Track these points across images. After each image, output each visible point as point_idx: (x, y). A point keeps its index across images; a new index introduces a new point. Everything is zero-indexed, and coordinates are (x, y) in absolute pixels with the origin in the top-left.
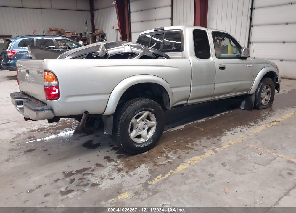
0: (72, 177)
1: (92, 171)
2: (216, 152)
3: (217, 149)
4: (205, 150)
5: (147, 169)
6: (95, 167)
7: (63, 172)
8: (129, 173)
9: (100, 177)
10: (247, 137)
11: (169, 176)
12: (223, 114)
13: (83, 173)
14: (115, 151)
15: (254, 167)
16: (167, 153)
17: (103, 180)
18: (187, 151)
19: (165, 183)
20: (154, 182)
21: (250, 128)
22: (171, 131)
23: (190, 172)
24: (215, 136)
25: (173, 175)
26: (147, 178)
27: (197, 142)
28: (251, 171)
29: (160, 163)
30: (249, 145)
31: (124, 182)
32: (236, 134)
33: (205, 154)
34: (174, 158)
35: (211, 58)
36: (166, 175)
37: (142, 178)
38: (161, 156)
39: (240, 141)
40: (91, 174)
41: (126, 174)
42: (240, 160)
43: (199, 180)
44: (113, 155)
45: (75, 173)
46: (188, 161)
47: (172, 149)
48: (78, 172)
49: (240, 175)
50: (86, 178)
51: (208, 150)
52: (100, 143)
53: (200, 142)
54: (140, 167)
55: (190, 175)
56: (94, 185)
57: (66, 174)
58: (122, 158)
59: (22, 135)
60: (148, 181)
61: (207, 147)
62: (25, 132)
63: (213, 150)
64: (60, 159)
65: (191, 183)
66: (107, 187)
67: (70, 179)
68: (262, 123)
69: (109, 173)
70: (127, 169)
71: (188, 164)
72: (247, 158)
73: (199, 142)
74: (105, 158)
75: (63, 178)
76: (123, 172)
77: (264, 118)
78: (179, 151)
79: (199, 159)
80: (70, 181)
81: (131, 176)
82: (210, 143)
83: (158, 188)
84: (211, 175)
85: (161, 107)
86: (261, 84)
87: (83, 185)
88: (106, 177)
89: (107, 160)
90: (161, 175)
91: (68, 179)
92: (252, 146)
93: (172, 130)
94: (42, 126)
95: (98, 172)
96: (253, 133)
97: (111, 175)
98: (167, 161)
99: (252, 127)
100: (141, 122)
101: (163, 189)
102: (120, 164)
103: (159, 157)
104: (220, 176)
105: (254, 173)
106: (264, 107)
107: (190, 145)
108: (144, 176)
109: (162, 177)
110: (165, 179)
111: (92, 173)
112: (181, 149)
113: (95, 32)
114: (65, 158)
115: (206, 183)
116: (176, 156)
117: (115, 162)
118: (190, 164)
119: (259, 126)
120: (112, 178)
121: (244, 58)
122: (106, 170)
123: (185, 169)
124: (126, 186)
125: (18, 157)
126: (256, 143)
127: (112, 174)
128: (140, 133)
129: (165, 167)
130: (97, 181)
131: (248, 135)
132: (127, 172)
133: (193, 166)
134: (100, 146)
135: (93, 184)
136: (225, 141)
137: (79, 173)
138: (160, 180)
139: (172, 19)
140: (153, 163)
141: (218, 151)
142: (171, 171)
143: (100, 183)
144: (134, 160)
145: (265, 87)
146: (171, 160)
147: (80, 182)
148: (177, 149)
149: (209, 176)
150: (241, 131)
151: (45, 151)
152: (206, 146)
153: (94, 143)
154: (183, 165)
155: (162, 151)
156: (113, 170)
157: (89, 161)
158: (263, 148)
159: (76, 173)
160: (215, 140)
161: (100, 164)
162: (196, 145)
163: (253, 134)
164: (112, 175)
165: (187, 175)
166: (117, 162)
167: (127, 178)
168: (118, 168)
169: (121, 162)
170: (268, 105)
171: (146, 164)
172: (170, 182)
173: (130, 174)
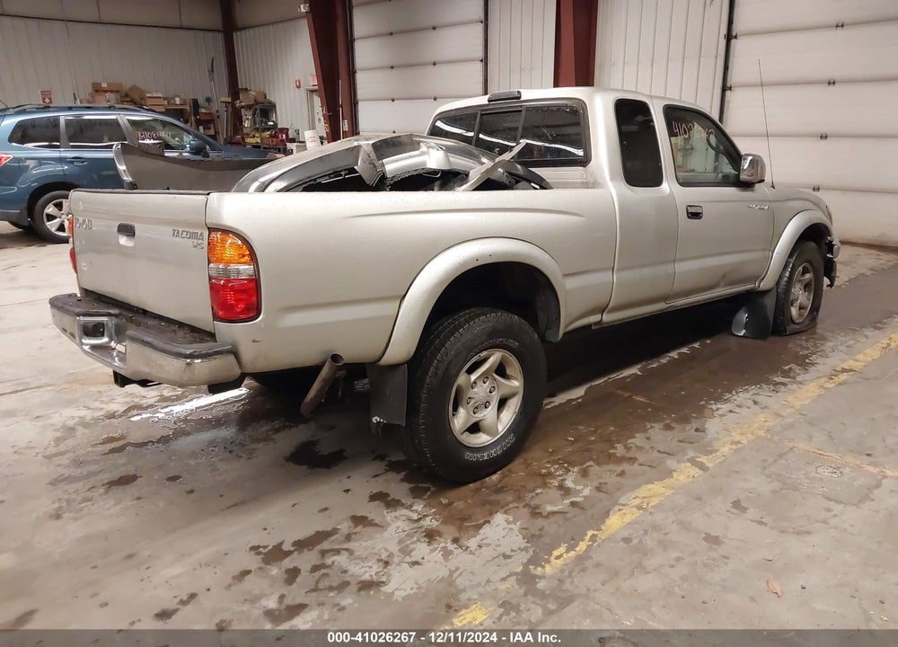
0: (288, 563)
1: (344, 542)
2: (703, 467)
3: (703, 459)
4: (671, 463)
5: (516, 527)
6: (350, 528)
7: (255, 549)
8: (464, 542)
9: (379, 561)
10: (780, 419)
11: (589, 547)
12: (685, 350)
13: (319, 547)
14: (398, 473)
15: (829, 510)
16: (560, 476)
17: (389, 567)
18: (619, 469)
19: (584, 570)
20: (548, 569)
21: (777, 392)
22: (549, 407)
23: (646, 532)
24: (685, 420)
25: (599, 546)
26: (524, 557)
27: (638, 440)
28: (825, 522)
29: (549, 508)
30: (791, 444)
31: (458, 573)
32: (744, 411)
33: (675, 474)
34: (586, 492)
35: (665, 186)
36: (577, 545)
37: (510, 557)
38: (545, 485)
39: (761, 433)
40: (346, 550)
41: (455, 546)
42: (781, 489)
43: (680, 555)
44: (396, 486)
45: (292, 549)
46: (632, 499)
47: (572, 464)
48: (301, 545)
49: (796, 536)
50: (333, 563)
51: (679, 462)
52: (342, 451)
53: (648, 438)
54: (492, 522)
55: (650, 541)
56: (367, 586)
57: (265, 554)
58: (425, 497)
59: (80, 430)
60: (531, 567)
61: (672, 455)
62: (87, 420)
63: (693, 461)
64: (230, 507)
65: (662, 566)
66: (409, 591)
67: (283, 569)
68: (807, 376)
69: (403, 545)
70: (450, 531)
71: (635, 510)
72: (800, 484)
73: (645, 440)
74: (373, 498)
75: (260, 568)
76: (442, 540)
77: (807, 361)
78: (595, 469)
79: (662, 490)
80: (287, 576)
81: (472, 553)
82: (680, 441)
83: (567, 585)
84: (713, 540)
85: (536, 336)
86: (792, 260)
87: (331, 588)
88: (396, 560)
89: (382, 504)
90: (562, 545)
91: (275, 571)
92: (802, 445)
93: (553, 405)
94: (136, 400)
95: (364, 544)
96: (792, 407)
97: (411, 552)
98: (567, 502)
99: (783, 388)
100: (480, 383)
101: (584, 591)
102: (427, 516)
103: (539, 491)
104: (738, 540)
105: (835, 528)
106: (797, 327)
107: (619, 450)
108: (512, 550)
109: (567, 551)
110: (581, 559)
111: (346, 546)
112: (598, 464)
113: (239, 99)
114: (243, 503)
115: (705, 565)
116: (589, 483)
117: (407, 508)
118: (639, 508)
119: (800, 386)
120: (414, 559)
121: (747, 185)
122: (386, 534)
123: (629, 523)
124: (467, 583)
125: (89, 503)
126: (810, 437)
127: (412, 546)
128: (479, 416)
129: (567, 519)
130: (373, 573)
131: (778, 415)
132: (456, 541)
133: (651, 513)
134: (345, 458)
135: (362, 582)
136: (718, 433)
137: (305, 550)
138: (567, 562)
139: (485, 61)
140: (526, 510)
141: (710, 465)
142: (590, 533)
143: (384, 579)
144: (466, 501)
145: (801, 268)
146: (578, 499)
147: (320, 578)
148: (587, 464)
149: (708, 545)
150: (755, 403)
151: (174, 479)
152: (671, 452)
153: (325, 449)
154: (620, 513)
155: (543, 471)
156: (409, 536)
157: (326, 509)
158: (837, 453)
159: (295, 550)
160: (689, 429)
161: (362, 517)
162: (640, 448)
163: (793, 410)
164: (413, 550)
165: (640, 541)
166: (415, 508)
167: (460, 558)
168: (423, 530)
169: (428, 508)
170: (807, 322)
171: (506, 512)
172: (598, 565)
173: (468, 547)
